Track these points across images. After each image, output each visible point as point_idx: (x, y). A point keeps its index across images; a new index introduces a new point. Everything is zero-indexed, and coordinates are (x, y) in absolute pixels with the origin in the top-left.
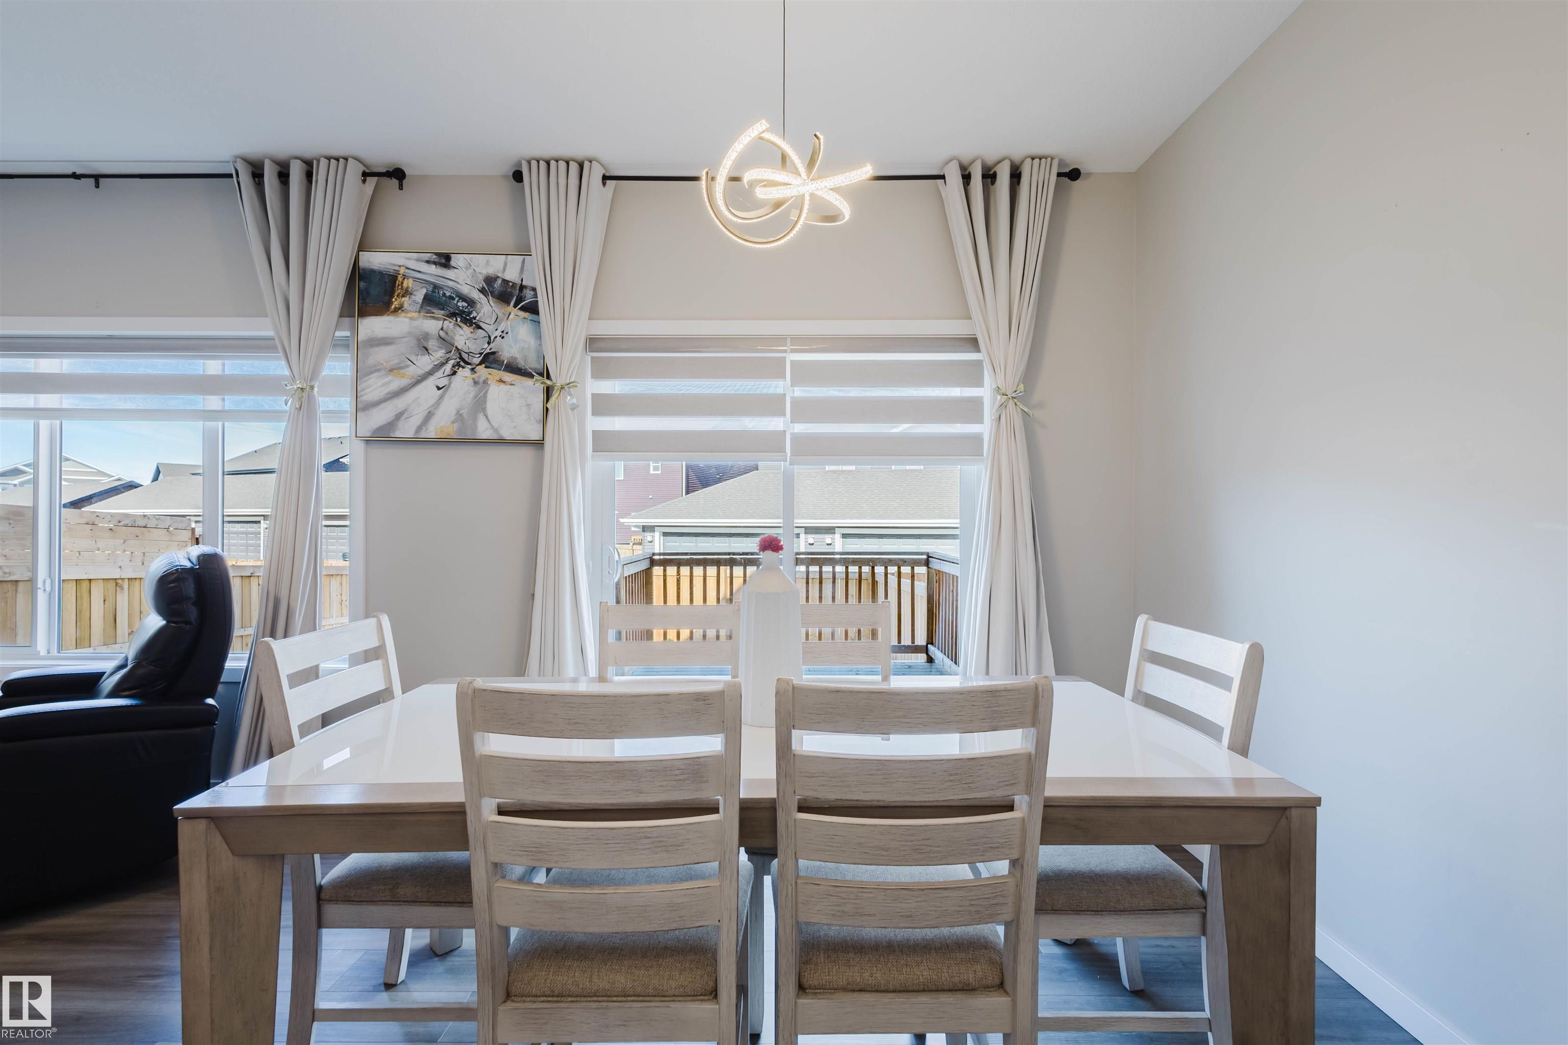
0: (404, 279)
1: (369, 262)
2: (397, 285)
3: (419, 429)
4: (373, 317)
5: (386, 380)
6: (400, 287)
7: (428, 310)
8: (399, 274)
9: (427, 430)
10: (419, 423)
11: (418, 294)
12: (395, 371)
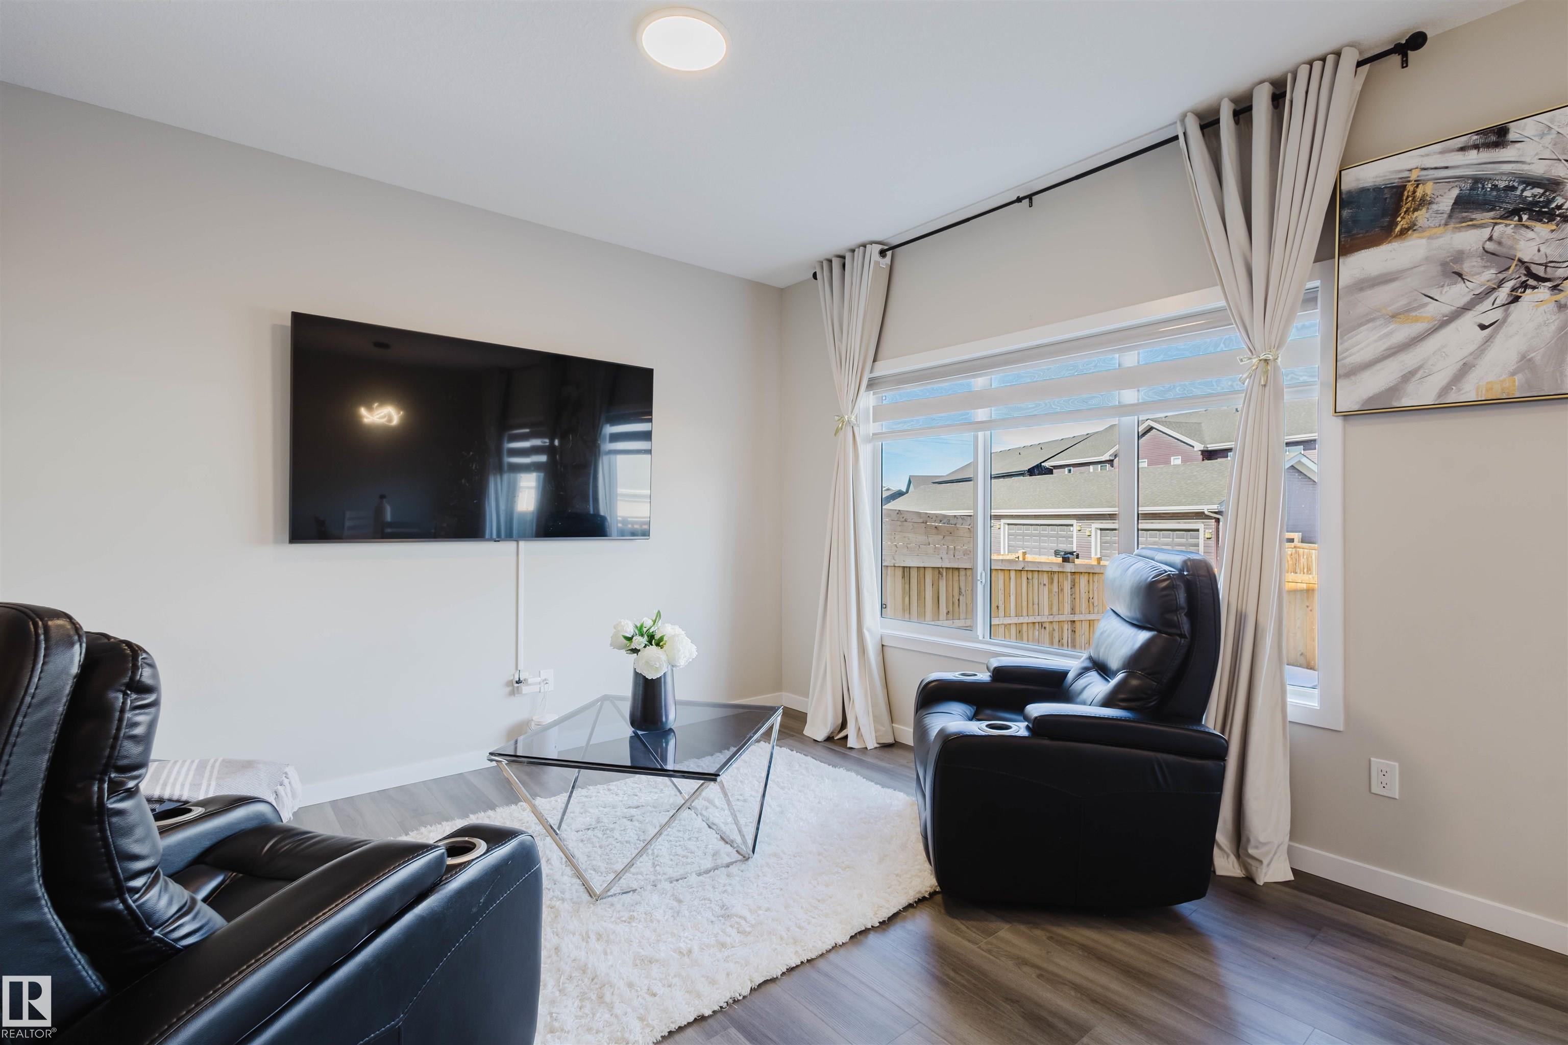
0: (1417, 186)
1: (1358, 180)
2: (1405, 198)
3: (1446, 390)
4: (1363, 251)
5: (1385, 331)
6: (1410, 199)
7: (1463, 218)
8: (1409, 181)
9: (1460, 390)
10: (1444, 382)
11: (1445, 200)
12: (1402, 316)
